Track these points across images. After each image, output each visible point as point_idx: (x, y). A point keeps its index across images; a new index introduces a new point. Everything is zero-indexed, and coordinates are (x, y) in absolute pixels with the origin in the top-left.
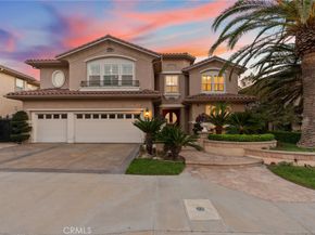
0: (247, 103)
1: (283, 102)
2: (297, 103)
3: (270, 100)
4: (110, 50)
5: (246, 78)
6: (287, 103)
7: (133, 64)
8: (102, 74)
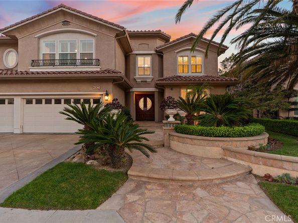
0: (227, 85)
1: (270, 84)
2: (285, 86)
3: (255, 82)
4: (66, 23)
5: (227, 60)
6: (274, 86)
7: (93, 40)
8: (58, 52)
